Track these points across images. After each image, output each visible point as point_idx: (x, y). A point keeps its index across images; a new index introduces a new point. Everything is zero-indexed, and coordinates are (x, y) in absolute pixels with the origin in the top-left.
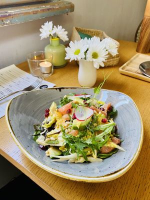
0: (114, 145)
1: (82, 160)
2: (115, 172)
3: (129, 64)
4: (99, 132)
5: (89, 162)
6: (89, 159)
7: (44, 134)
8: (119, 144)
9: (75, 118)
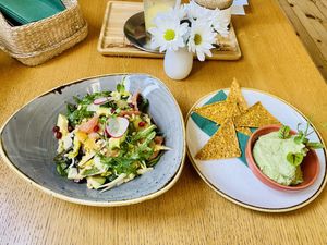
0: (159, 148)
1: (131, 176)
2: (172, 179)
3: (106, 30)
4: (140, 140)
5: (140, 175)
6: (139, 172)
7: (75, 166)
8: (164, 144)
9: (109, 137)
